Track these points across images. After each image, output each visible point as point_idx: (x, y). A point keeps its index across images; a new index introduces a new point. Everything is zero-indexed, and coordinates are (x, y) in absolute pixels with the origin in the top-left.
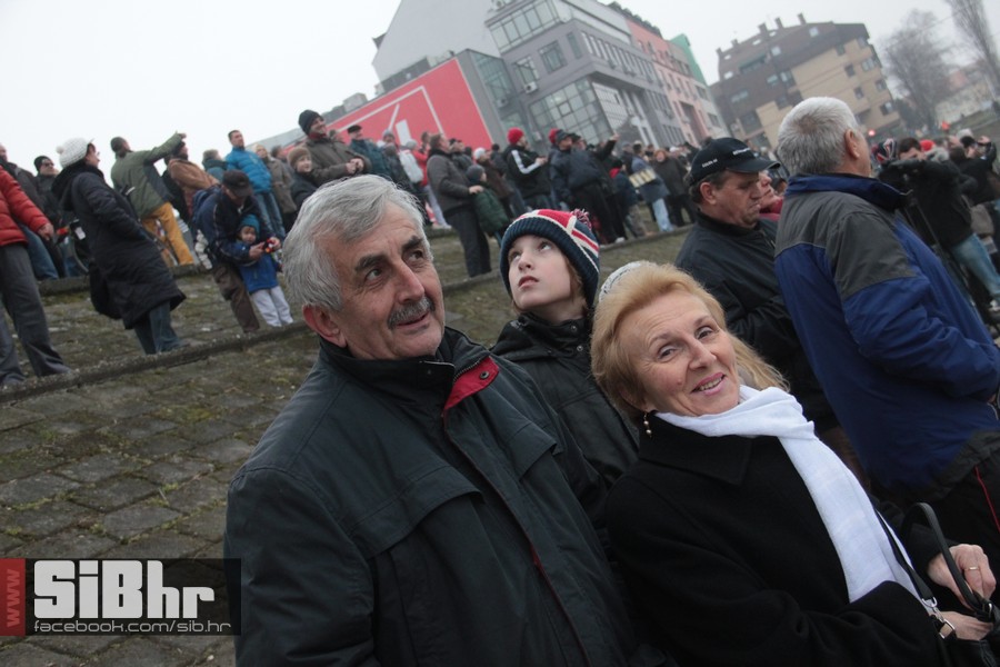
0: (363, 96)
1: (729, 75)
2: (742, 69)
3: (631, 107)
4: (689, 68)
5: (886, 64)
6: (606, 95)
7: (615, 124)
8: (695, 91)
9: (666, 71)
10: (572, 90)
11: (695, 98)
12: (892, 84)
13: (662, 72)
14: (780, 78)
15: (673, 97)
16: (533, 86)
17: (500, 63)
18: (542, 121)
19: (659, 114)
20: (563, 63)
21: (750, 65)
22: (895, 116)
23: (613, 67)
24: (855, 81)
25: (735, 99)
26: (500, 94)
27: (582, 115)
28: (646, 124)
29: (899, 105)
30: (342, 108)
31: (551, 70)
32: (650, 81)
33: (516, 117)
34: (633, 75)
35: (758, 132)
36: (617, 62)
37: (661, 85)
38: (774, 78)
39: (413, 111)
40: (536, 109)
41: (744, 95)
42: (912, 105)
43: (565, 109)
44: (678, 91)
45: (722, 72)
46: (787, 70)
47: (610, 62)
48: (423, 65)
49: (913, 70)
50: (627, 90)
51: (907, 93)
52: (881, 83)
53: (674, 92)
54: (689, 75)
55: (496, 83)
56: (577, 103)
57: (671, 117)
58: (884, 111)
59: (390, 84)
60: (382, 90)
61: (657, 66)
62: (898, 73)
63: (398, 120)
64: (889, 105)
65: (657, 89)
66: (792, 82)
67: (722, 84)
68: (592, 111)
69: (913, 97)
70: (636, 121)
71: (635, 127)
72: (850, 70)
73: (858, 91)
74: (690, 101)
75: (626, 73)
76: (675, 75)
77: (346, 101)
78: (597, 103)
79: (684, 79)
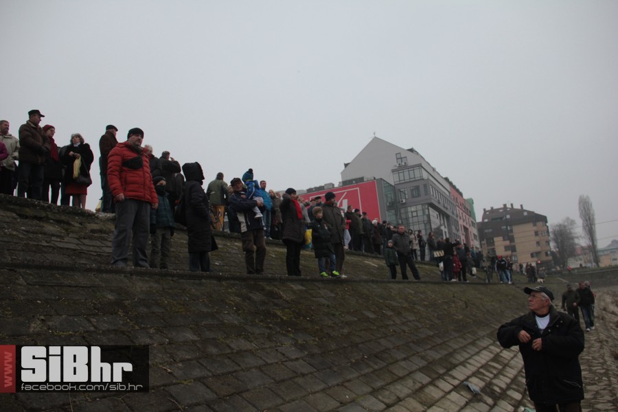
0: (333, 185)
1: (486, 220)
2: (492, 219)
3: (442, 221)
4: (470, 212)
5: (552, 236)
6: (433, 213)
7: (434, 226)
8: (470, 222)
9: (461, 211)
10: (420, 207)
11: (470, 226)
12: (552, 245)
13: (459, 211)
14: (507, 228)
15: (461, 222)
16: (404, 201)
17: (393, 188)
18: (403, 216)
19: (453, 227)
20: (419, 195)
21: (496, 219)
22: (550, 258)
23: (439, 203)
24: (537, 238)
25: (486, 231)
26: (390, 200)
27: (421, 219)
28: (446, 230)
29: (553, 253)
30: (323, 187)
31: (413, 197)
32: (453, 213)
33: (393, 211)
34: (447, 209)
35: (493, 247)
36: (441, 202)
37: (457, 216)
38: (505, 227)
39: (351, 197)
40: (403, 211)
41: (490, 230)
42: (558, 255)
43: (415, 214)
44: (464, 221)
45: (483, 218)
46: (511, 226)
47: (439, 201)
48: (362, 179)
49: (562, 241)
50: (442, 214)
51: (557, 250)
52: (548, 242)
53: (462, 220)
54: (470, 216)
55: (389, 195)
56: (420, 213)
57: (458, 230)
58: (547, 254)
59: (345, 183)
60: (341, 185)
61: (457, 208)
62: (556, 240)
63: (344, 198)
64: (549, 253)
65: (455, 217)
66: (511, 231)
67: (482, 223)
68: (426, 218)
69: (559, 252)
70: (443, 228)
71: (442, 230)
72: (536, 234)
73: (538, 243)
74: (468, 226)
75: (444, 207)
76: (464, 214)
77: (326, 185)
78: (429, 216)
79: (467, 216)
